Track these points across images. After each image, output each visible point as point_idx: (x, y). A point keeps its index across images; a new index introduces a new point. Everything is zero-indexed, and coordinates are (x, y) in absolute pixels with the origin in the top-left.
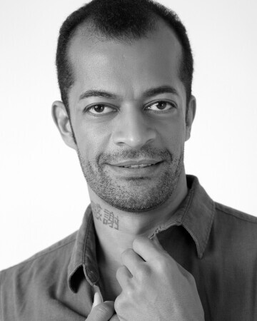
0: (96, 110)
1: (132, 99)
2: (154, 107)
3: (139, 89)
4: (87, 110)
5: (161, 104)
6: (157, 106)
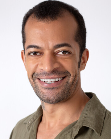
0: (33, 54)
1: (49, 49)
2: (61, 53)
3: (51, 44)
4: (29, 54)
5: (64, 52)
6: (62, 53)
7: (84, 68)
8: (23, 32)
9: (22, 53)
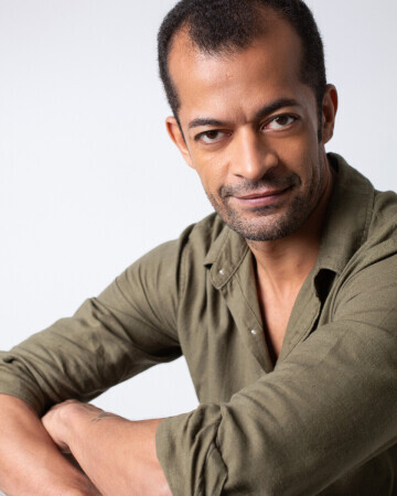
0: (208, 136)
4: (198, 137)
7: (331, 134)
8: (165, 74)
9: (169, 125)
